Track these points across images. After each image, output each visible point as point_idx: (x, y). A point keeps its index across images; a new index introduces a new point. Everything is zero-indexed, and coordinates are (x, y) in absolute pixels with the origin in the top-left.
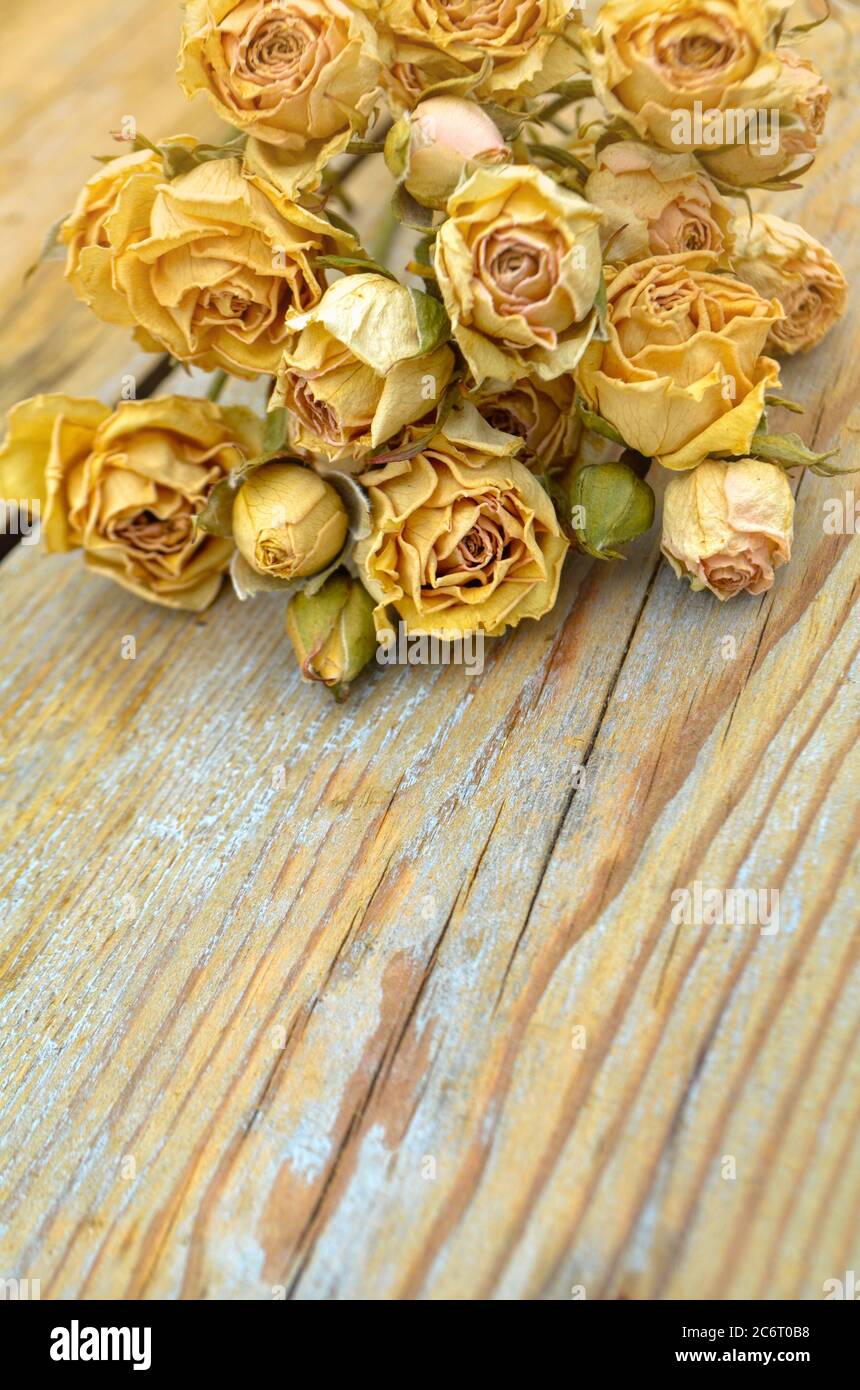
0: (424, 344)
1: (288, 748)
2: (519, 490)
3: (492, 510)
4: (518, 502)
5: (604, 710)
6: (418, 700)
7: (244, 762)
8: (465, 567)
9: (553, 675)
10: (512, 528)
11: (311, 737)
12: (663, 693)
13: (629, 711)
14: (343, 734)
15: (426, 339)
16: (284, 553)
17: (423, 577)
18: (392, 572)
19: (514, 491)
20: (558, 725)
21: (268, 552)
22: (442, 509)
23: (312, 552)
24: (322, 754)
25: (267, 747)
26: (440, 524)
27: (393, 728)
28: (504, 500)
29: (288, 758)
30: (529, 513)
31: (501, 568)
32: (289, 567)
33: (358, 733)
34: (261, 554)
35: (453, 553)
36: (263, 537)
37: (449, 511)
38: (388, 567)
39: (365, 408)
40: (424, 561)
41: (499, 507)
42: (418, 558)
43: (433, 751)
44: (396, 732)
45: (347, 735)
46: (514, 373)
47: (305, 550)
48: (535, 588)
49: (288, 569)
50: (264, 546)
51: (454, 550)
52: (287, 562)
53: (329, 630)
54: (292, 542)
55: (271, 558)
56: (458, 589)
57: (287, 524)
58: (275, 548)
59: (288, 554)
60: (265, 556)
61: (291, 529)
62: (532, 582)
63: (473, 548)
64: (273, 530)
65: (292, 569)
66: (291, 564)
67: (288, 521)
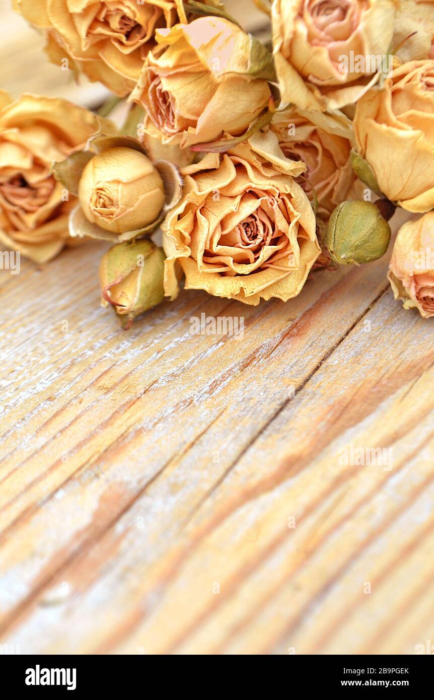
0: (251, 68)
1: (77, 351)
2: (293, 196)
4: (290, 205)
5: (318, 368)
6: (182, 339)
7: (42, 354)
8: (240, 244)
9: (286, 341)
10: (281, 224)
11: (96, 348)
12: (364, 365)
13: (336, 371)
14: (120, 350)
15: (252, 67)
16: (112, 202)
17: (208, 242)
18: (186, 234)
19: (289, 196)
20: (281, 371)
21: (100, 198)
22: (233, 196)
23: (132, 209)
24: (101, 359)
25: (62, 348)
26: (230, 206)
27: (158, 352)
28: (280, 201)
29: (75, 357)
30: (297, 216)
31: (267, 251)
32: (112, 214)
33: (132, 351)
34: (95, 197)
35: (234, 230)
36: (100, 186)
37: (239, 198)
38: (184, 230)
39: (197, 106)
40: (211, 231)
41: (275, 205)
42: (208, 226)
43: (184, 369)
44: (160, 355)
45: (123, 351)
46: (311, 104)
47: (128, 205)
48: (288, 276)
49: (111, 216)
50: (98, 193)
51: (234, 229)
52: (113, 209)
53: (130, 271)
54: (120, 195)
55: (101, 203)
56: (232, 259)
57: (118, 182)
58: (105, 195)
59: (114, 203)
60: (96, 200)
61: (120, 186)
62: (287, 272)
63: (249, 233)
64: (107, 182)
65: (114, 216)
66: (115, 212)
67: (120, 179)
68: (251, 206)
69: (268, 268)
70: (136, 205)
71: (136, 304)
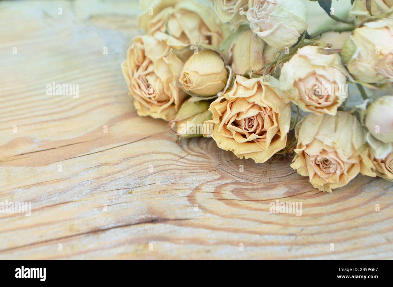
2: (279, 115)
3: (263, 115)
8: (243, 128)
10: (267, 125)
16: (190, 82)
17: (227, 121)
18: (219, 112)
19: (277, 115)
21: (185, 77)
22: (249, 103)
23: (201, 88)
26: (245, 108)
28: (270, 113)
31: (254, 136)
32: (189, 87)
37: (251, 105)
38: (219, 110)
41: (267, 115)
42: (230, 114)
47: (198, 85)
48: (262, 151)
49: (188, 88)
50: (185, 75)
51: (242, 120)
52: (190, 85)
53: (188, 117)
54: (195, 80)
55: (184, 80)
57: (197, 73)
58: (187, 77)
60: (183, 78)
61: (197, 75)
62: (263, 149)
63: (250, 124)
64: (192, 71)
67: (199, 72)
68: (253, 112)
70: (203, 87)
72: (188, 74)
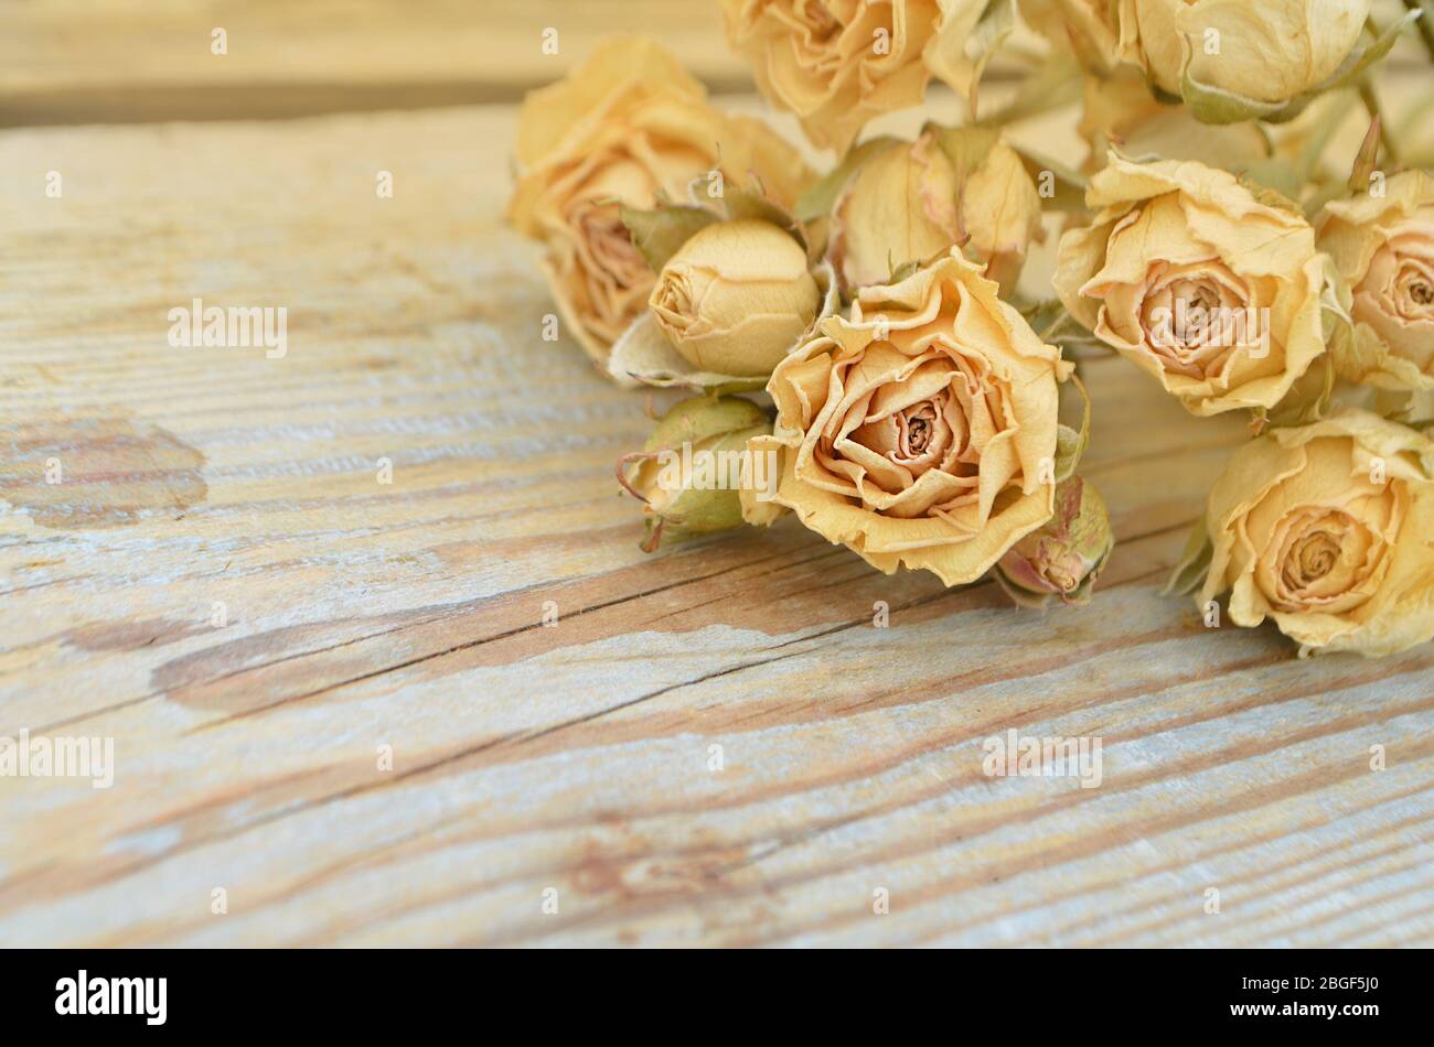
3: (968, 391)
4: (1007, 403)
8: (892, 454)
10: (980, 435)
16: (689, 306)
17: (833, 427)
21: (671, 290)
23: (725, 331)
26: (898, 370)
28: (990, 388)
31: (937, 480)
32: (685, 328)
34: (662, 287)
35: (886, 419)
36: (676, 268)
37: (917, 362)
40: (846, 404)
47: (717, 322)
48: (966, 542)
49: (682, 332)
50: (669, 280)
51: (888, 417)
52: (686, 319)
54: (706, 297)
55: (668, 300)
56: (863, 472)
57: (715, 273)
58: (679, 289)
59: (693, 309)
60: (662, 293)
61: (715, 282)
62: (968, 534)
63: (917, 441)
64: (694, 267)
65: (686, 333)
66: (689, 325)
67: (719, 270)
68: (929, 385)
69: (936, 516)
70: (736, 327)
71: (674, 506)
72: (679, 277)
